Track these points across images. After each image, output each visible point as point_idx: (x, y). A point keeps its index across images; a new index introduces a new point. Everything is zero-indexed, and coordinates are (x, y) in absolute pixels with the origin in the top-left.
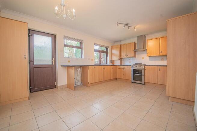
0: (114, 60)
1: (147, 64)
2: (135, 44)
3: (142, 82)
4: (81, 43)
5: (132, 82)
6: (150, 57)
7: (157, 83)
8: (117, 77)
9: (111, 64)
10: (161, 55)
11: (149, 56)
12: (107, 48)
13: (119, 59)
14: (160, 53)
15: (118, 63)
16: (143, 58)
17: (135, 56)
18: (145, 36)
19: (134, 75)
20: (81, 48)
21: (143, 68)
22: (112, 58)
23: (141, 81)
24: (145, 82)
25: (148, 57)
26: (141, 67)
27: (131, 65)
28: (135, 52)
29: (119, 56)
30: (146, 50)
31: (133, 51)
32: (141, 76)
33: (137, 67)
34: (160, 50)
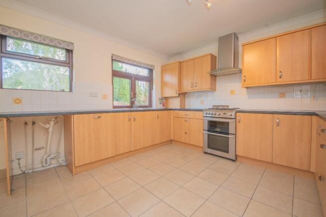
0: (166, 98)
1: (242, 108)
2: (213, 58)
3: (231, 155)
4: (69, 52)
5: (206, 153)
6: (249, 89)
7: (270, 161)
8: (172, 139)
9: (161, 107)
10: (280, 81)
11: (247, 88)
12: (151, 71)
13: (177, 95)
14: (278, 77)
15: (175, 104)
16: (232, 92)
17: (213, 89)
18: (236, 37)
19: (208, 134)
20: (68, 63)
21: (233, 117)
22: (162, 94)
23: (227, 152)
24: (236, 156)
25: (245, 89)
26: (228, 114)
27: (202, 110)
28: (214, 77)
29: (177, 89)
30: (241, 71)
31: (209, 76)
32: (228, 138)
33: (217, 116)
34: (278, 71)
